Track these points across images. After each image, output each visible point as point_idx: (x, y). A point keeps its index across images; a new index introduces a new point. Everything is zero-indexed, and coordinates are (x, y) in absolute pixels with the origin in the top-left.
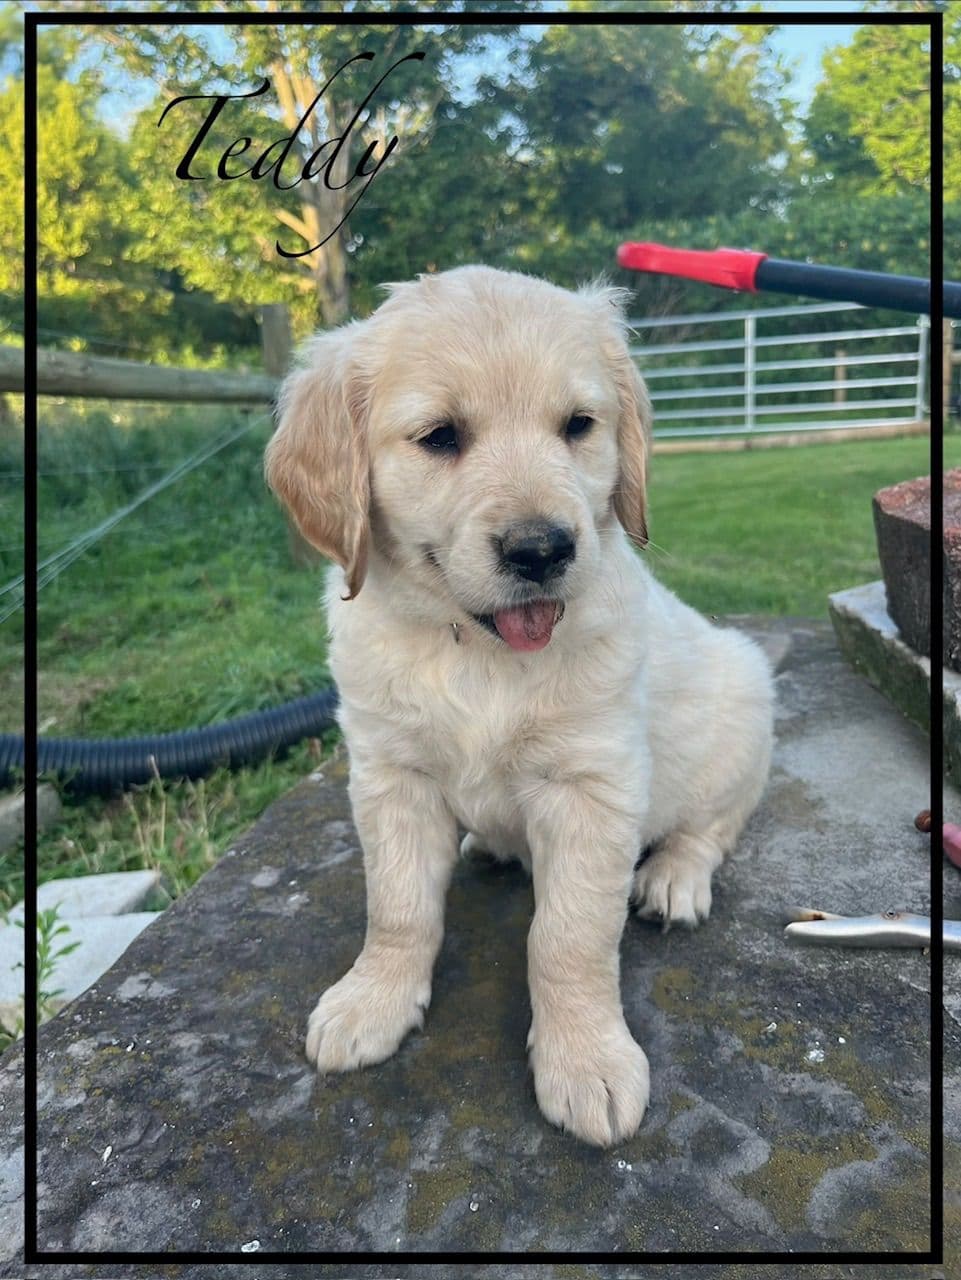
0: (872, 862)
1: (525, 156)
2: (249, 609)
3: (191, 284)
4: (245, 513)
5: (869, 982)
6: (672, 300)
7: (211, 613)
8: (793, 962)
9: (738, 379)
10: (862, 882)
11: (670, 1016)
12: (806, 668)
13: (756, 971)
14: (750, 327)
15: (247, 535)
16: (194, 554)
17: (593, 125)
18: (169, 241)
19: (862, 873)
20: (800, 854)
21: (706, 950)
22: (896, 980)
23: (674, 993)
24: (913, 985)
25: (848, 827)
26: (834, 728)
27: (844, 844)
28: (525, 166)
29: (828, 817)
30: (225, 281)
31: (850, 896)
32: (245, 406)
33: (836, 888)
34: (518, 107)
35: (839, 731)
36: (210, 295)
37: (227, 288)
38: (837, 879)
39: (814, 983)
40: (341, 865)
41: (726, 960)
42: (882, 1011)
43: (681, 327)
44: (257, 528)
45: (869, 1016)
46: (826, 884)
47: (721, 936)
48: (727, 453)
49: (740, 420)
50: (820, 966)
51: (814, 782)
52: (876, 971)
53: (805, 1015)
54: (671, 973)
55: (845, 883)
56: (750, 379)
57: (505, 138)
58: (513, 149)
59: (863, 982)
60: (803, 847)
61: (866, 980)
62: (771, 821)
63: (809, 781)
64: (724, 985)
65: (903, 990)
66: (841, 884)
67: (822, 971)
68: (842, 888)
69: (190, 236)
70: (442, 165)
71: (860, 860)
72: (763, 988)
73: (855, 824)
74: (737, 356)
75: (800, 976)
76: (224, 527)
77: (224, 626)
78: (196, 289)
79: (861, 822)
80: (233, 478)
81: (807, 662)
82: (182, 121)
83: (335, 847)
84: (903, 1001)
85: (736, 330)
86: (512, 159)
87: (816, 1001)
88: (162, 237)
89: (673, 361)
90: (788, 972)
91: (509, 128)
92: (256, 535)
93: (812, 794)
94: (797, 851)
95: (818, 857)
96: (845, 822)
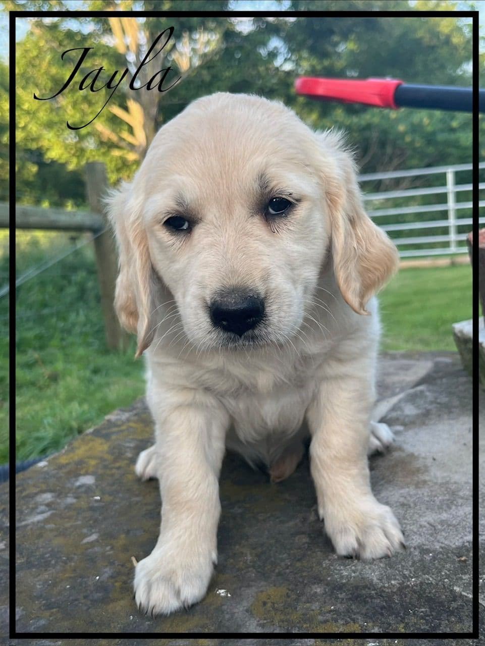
0: (454, 507)
1: (288, 67)
2: (69, 379)
3: (49, 158)
4: (78, 314)
5: (430, 593)
6: (396, 162)
7: (41, 383)
8: (372, 580)
9: (444, 215)
10: (442, 522)
11: (261, 622)
12: (439, 382)
13: (341, 587)
14: (450, 178)
15: (77, 329)
16: (37, 344)
17: (336, 44)
18: (34, 129)
19: (444, 516)
20: (398, 504)
21: (304, 574)
22: (452, 591)
23: (269, 605)
24: (464, 593)
25: (441, 485)
26: (449, 419)
27: (435, 497)
28: (288, 74)
29: (427, 478)
30: (74, 155)
31: (430, 532)
32: (73, 234)
33: (421, 526)
34: (283, 34)
35: (451, 422)
36: (63, 165)
37: (75, 160)
38: (423, 521)
39: (384, 595)
40: (38, 522)
41: (318, 580)
42: (434, 614)
43: (404, 178)
44: (85, 325)
45: (422, 618)
46: (414, 524)
47: (320, 564)
48: (436, 268)
49: (446, 245)
50: (393, 582)
51: (423, 455)
52: (437, 584)
53: (371, 618)
54: (271, 590)
55: (428, 523)
56: (452, 215)
57: (273, 55)
58: (278, 62)
59: (425, 593)
60: (402, 500)
61: (427, 591)
62: (382, 482)
63: (419, 454)
64: (313, 598)
65: (455, 597)
66: (425, 524)
67: (394, 586)
68: (425, 527)
69: (50, 125)
70: (227, 74)
71: (444, 507)
72: (343, 599)
73: (447, 483)
74: (442, 199)
75: (374, 590)
76: (61, 324)
77: (49, 392)
78: (53, 162)
79: (452, 481)
80: (72, 290)
81: (441, 378)
82: (45, 49)
83: (38, 510)
84: (454, 605)
85: (441, 180)
86: (277, 69)
87: (383, 608)
88: (30, 126)
89: (397, 203)
90: (365, 587)
91: (276, 48)
92: (84, 329)
93: (419, 464)
94: (397, 502)
95: (412, 505)
96: (440, 481)
